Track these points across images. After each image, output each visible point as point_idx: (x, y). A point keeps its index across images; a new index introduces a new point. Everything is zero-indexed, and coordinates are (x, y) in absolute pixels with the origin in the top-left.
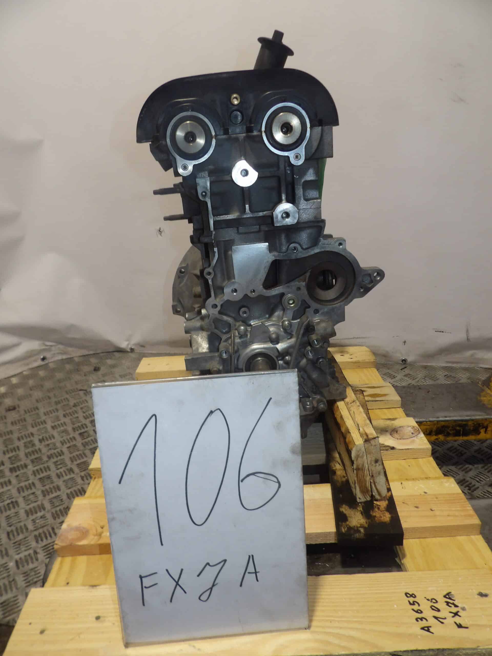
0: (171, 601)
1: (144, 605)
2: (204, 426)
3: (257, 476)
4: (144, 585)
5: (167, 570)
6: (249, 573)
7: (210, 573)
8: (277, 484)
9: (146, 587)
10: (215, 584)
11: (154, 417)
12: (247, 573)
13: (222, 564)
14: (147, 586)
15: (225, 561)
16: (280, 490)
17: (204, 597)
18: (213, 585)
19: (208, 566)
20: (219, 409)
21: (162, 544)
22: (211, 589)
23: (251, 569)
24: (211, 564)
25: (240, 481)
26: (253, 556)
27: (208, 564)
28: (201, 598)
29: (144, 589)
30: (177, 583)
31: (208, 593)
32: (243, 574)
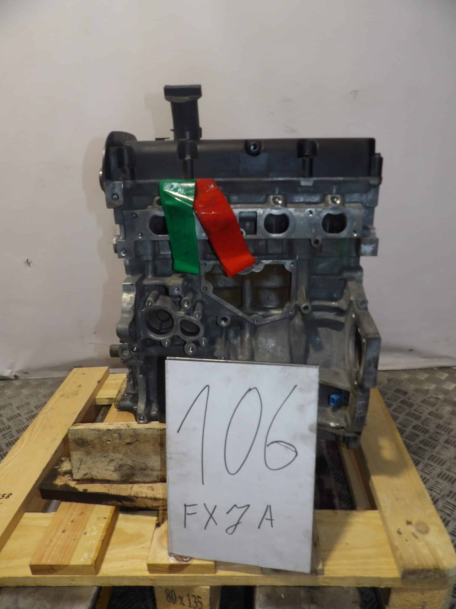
0: (205, 528)
1: (185, 527)
2: (243, 400)
3: (280, 444)
4: (187, 512)
5: (205, 504)
6: (266, 519)
7: (236, 513)
8: (295, 454)
9: (188, 514)
10: (240, 522)
11: (207, 387)
12: (264, 519)
13: (246, 508)
14: (189, 513)
15: (249, 506)
16: (297, 458)
17: (230, 531)
18: (238, 523)
19: (235, 507)
20: (256, 388)
21: (203, 484)
22: (236, 525)
23: (268, 516)
24: (238, 506)
25: (267, 445)
26: (270, 506)
27: (235, 505)
28: (228, 531)
29: (187, 515)
30: (211, 516)
31: (233, 528)
32: (261, 519)
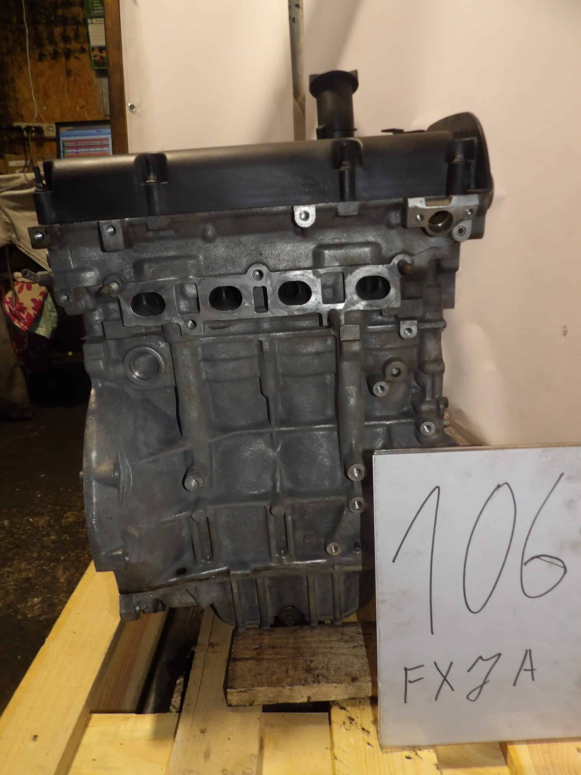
0: (436, 699)
1: (405, 702)
2: (489, 502)
3: (543, 560)
4: (408, 679)
5: (435, 663)
6: (525, 670)
7: (482, 668)
8: (562, 570)
9: (410, 682)
10: (486, 681)
11: (437, 489)
12: (522, 670)
13: (495, 659)
14: (411, 680)
15: (499, 655)
16: (566, 576)
17: (473, 696)
18: (484, 683)
19: (480, 660)
20: (507, 484)
21: (432, 633)
22: (482, 686)
23: (527, 666)
24: (484, 658)
25: (524, 563)
26: (530, 651)
27: (481, 658)
28: (470, 697)
29: (408, 683)
30: (445, 679)
31: (477, 691)
32: (517, 671)
